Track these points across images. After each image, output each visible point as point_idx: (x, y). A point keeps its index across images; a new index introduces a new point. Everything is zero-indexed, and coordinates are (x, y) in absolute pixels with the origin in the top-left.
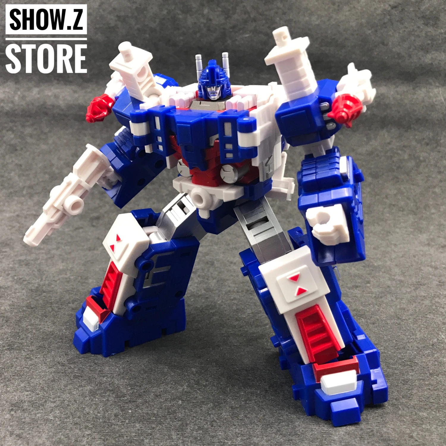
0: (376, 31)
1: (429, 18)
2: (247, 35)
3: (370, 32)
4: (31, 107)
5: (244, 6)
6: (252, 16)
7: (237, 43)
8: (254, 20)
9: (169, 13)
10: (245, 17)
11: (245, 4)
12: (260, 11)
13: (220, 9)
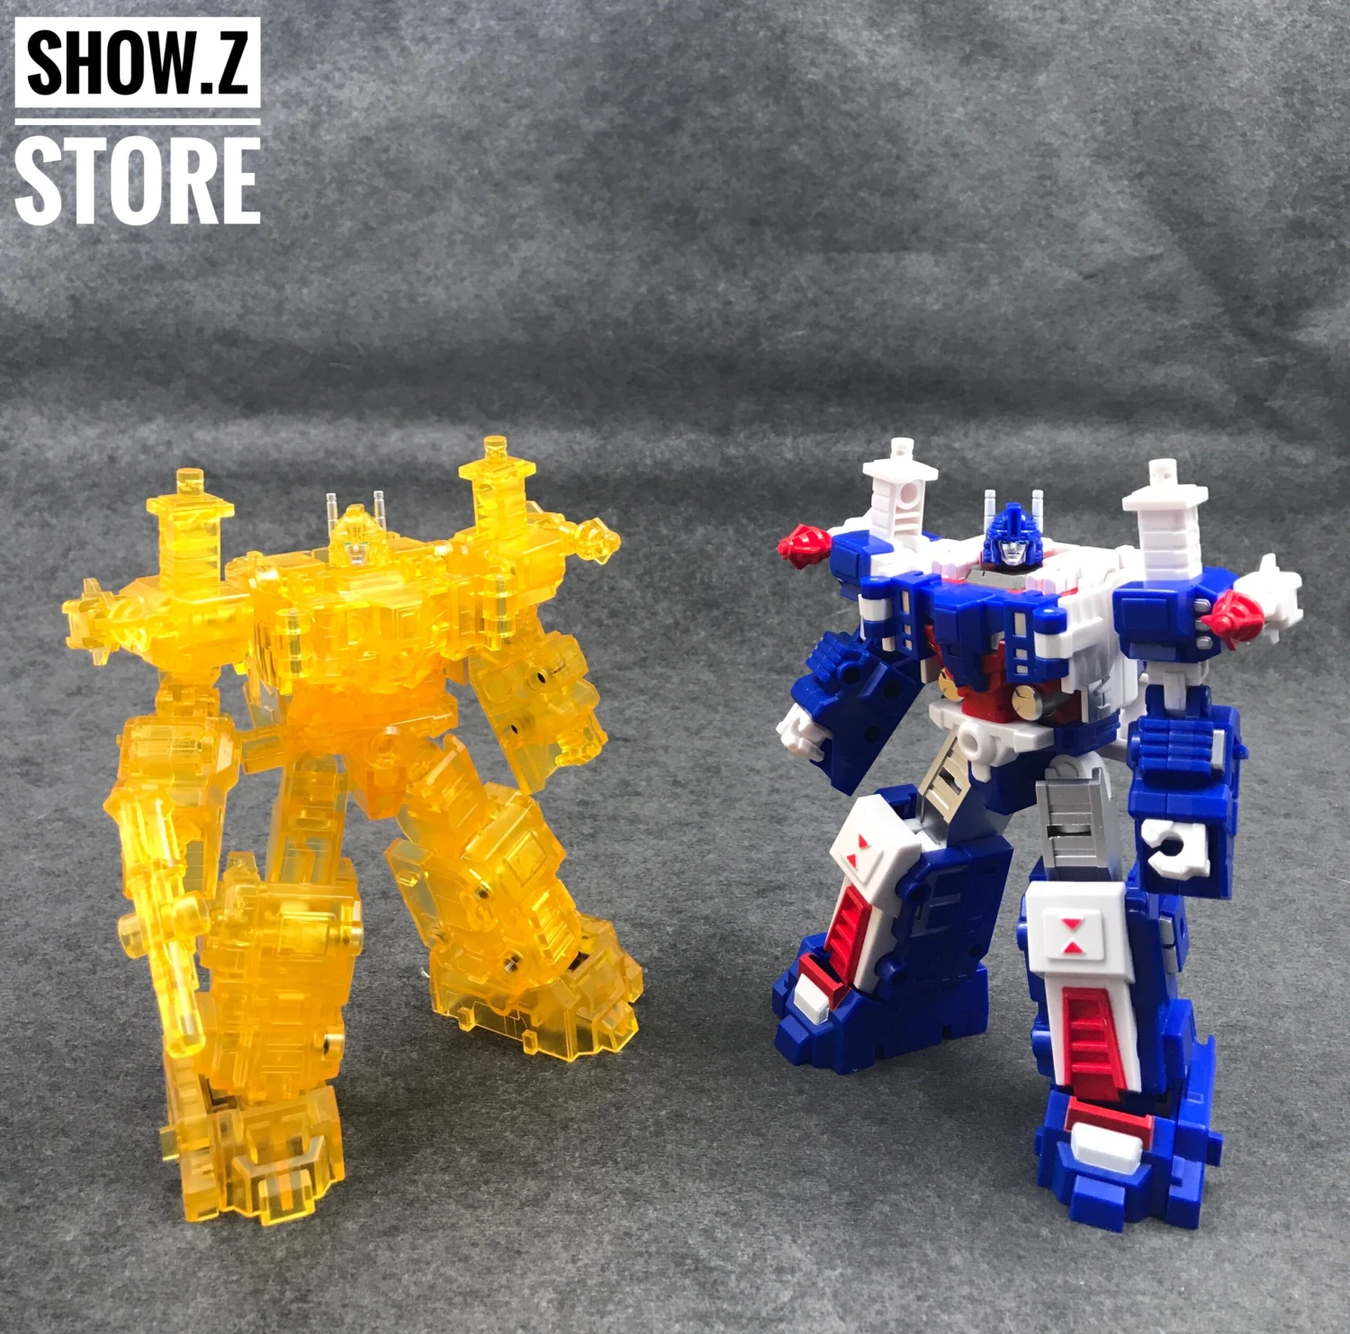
0: (1053, 322)
1: (1159, 299)
2: (800, 333)
3: (1040, 324)
4: (387, 466)
5: (795, 276)
6: (810, 295)
7: (781, 347)
8: (814, 303)
9: (651, 290)
10: (795, 296)
11: (797, 273)
12: (826, 285)
13: (747, 283)
